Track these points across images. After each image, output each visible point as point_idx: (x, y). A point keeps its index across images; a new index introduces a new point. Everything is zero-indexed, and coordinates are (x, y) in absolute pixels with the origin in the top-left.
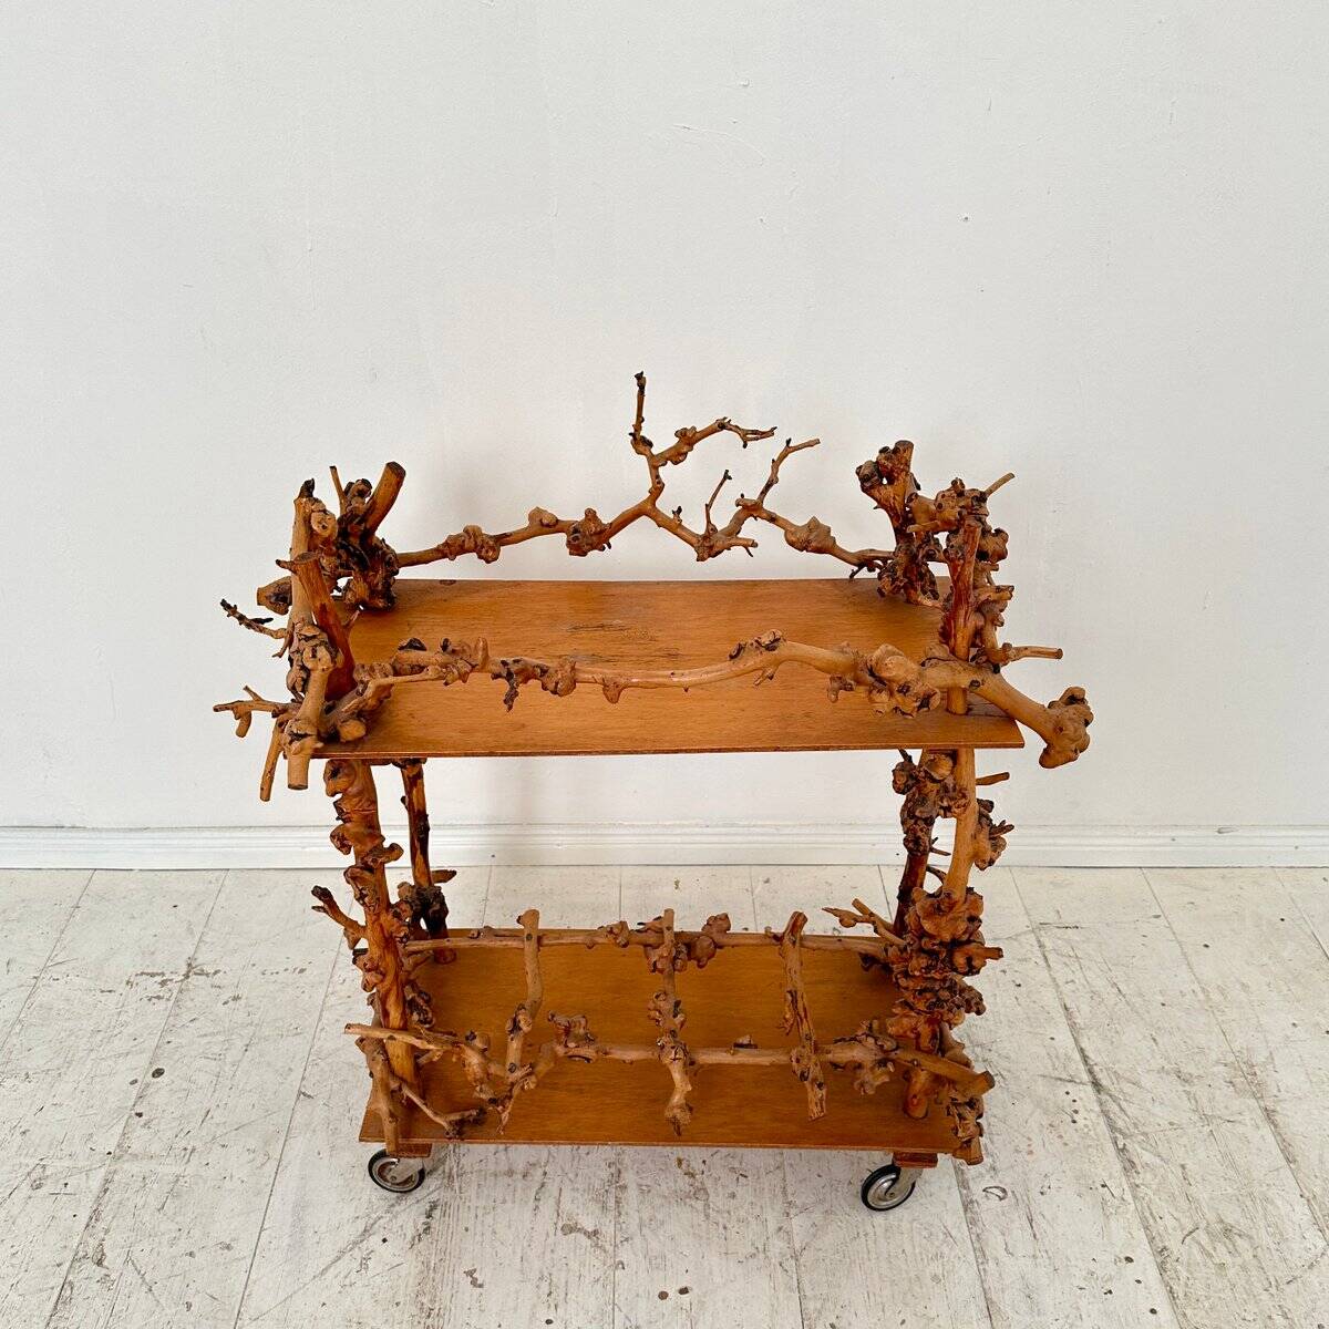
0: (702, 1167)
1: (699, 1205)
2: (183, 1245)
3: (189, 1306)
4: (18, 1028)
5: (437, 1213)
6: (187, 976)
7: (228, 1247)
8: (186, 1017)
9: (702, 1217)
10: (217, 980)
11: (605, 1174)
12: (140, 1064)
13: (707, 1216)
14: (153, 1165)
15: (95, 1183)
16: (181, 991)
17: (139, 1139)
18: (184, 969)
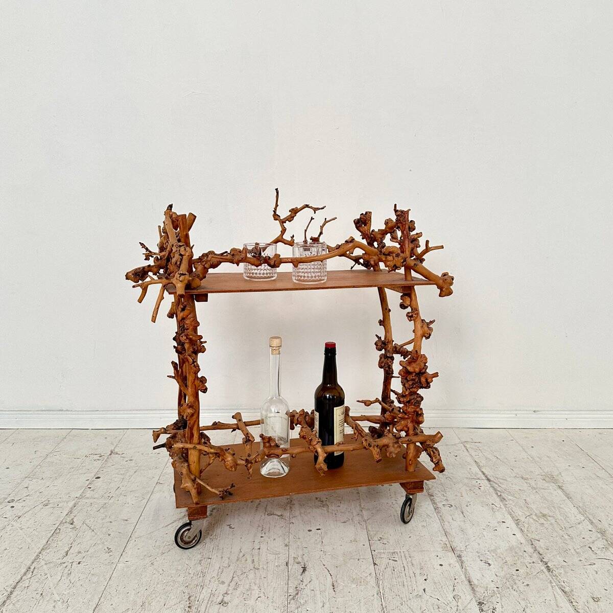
0: (326, 500)
1: (325, 509)
2: (108, 520)
3: (109, 535)
4: (39, 467)
5: (215, 511)
6: (111, 454)
7: (126, 520)
8: (110, 464)
9: (326, 512)
10: (123, 456)
11: (286, 501)
12: (91, 476)
13: (328, 511)
14: (95, 500)
15: (71, 504)
16: (108, 458)
17: (89, 493)
18: (110, 453)
